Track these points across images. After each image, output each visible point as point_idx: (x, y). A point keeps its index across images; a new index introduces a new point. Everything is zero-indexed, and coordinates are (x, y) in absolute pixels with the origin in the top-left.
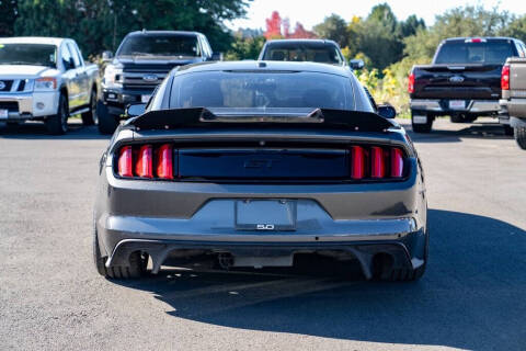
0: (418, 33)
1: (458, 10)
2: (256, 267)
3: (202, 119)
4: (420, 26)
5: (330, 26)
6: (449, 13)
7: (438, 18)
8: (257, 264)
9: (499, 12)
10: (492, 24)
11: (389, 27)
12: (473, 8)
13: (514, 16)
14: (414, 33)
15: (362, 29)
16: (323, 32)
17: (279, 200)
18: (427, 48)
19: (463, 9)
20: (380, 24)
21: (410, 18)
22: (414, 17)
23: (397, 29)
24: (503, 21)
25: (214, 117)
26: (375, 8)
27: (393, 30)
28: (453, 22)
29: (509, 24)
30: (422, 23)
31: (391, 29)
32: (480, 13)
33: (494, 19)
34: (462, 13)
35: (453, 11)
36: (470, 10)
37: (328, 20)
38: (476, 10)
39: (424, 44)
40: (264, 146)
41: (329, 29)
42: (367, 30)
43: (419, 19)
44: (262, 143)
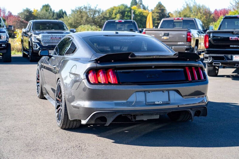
0: (64, 17)
1: (80, 8)
2: (144, 120)
3: (130, 57)
4: (65, 14)
5: (26, 13)
6: (77, 9)
7: (73, 11)
8: (145, 118)
9: (97, 9)
10: (95, 14)
11: (52, 14)
12: (87, 7)
13: (103, 11)
14: (63, 17)
15: (40, 15)
16: (23, 16)
17: (163, 91)
18: (69, 23)
19: (83, 8)
20: (48, 13)
21: (60, 10)
22: (62, 10)
23: (55, 15)
24: (99, 13)
25: (135, 56)
26: (44, 6)
27: (53, 16)
28: (79, 13)
29: (101, 14)
30: (65, 13)
31: (52, 15)
32: (90, 9)
33: (95, 12)
34: (82, 9)
35: (78, 8)
36: (85, 8)
37: (25, 11)
38: (88, 8)
39: (67, 21)
40: (154, 68)
41: (25, 15)
42: (42, 15)
43: (64, 11)
44: (153, 67)
